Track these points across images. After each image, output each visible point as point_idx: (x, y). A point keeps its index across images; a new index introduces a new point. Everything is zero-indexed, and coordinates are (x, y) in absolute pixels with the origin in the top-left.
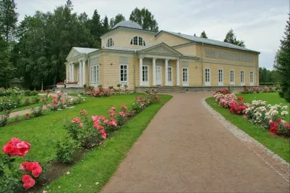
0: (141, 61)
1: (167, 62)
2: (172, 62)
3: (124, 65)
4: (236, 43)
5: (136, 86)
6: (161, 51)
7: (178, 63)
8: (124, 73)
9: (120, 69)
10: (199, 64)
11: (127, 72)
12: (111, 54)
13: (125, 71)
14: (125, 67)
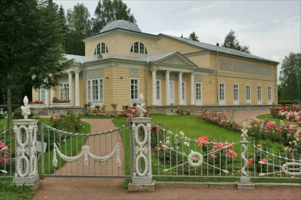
0: (154, 74)
1: (181, 76)
2: (186, 76)
3: (134, 79)
4: (239, 48)
5: (148, 105)
6: (176, 62)
7: (193, 77)
8: (134, 89)
9: (131, 84)
10: (212, 78)
11: (138, 89)
12: (121, 65)
13: (136, 87)
14: (136, 81)
